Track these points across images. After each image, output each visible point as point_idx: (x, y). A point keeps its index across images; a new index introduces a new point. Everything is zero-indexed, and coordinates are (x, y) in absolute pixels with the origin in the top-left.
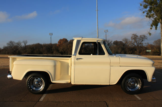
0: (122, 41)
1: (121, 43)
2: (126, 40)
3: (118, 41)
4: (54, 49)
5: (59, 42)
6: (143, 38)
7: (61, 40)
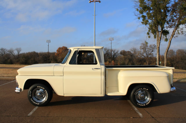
0: (130, 51)
2: (135, 50)
3: (126, 51)
4: (52, 59)
5: (57, 51)
6: (153, 48)
7: (60, 48)
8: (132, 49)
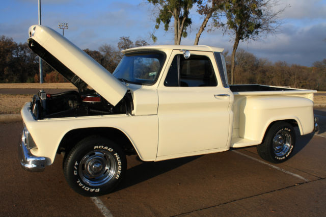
0: (99, 51)
1: (97, 55)
2: (108, 50)
8: (104, 48)
